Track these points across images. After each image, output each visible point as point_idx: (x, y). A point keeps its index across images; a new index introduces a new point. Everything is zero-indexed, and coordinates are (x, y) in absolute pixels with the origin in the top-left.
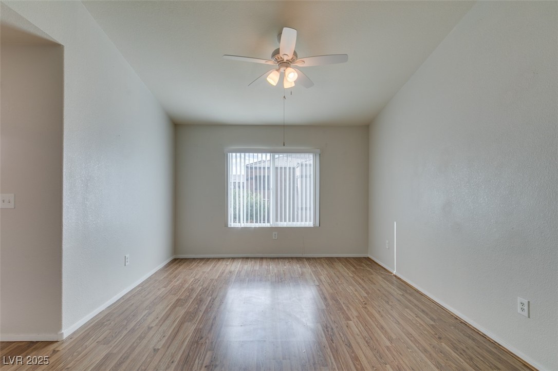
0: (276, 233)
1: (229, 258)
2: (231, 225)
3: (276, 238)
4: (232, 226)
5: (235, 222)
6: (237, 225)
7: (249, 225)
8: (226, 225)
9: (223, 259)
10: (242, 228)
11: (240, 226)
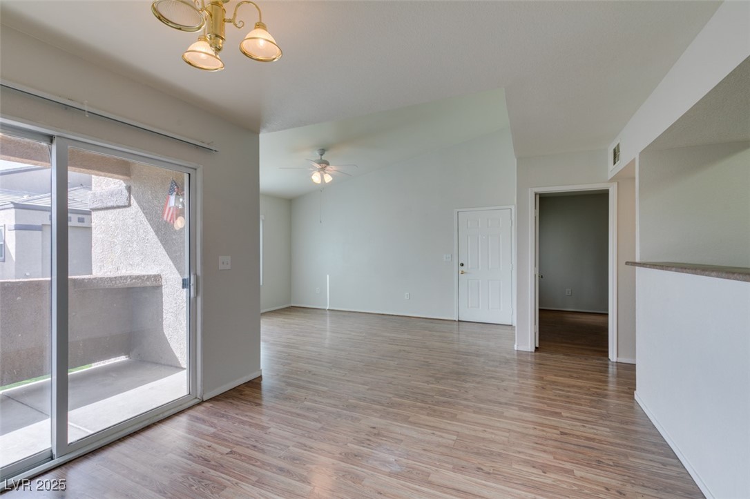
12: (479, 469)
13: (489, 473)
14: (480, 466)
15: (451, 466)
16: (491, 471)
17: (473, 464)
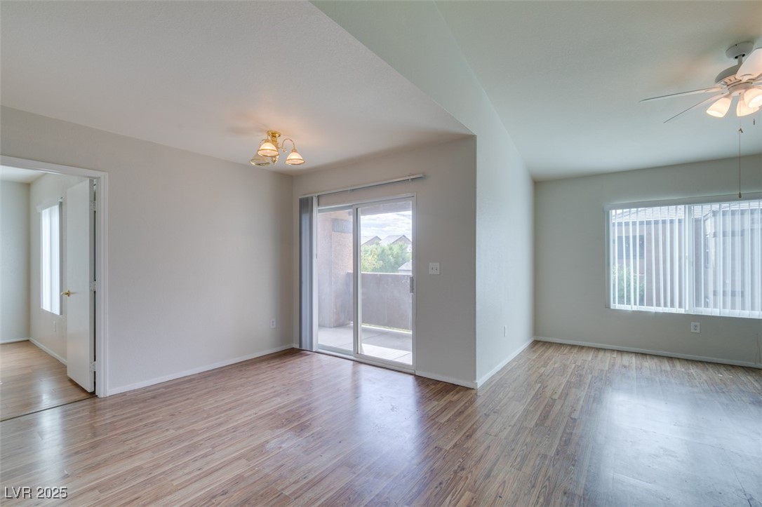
0: (698, 324)
1: (614, 350)
2: (615, 306)
3: (698, 331)
4: (617, 308)
5: (621, 302)
6: (625, 307)
7: (645, 308)
8: (608, 306)
9: (605, 350)
10: (633, 311)
11: (630, 309)
12: (225, 493)
13: (213, 497)
14: (228, 495)
15: (246, 475)
16: (213, 501)
17: (235, 492)
